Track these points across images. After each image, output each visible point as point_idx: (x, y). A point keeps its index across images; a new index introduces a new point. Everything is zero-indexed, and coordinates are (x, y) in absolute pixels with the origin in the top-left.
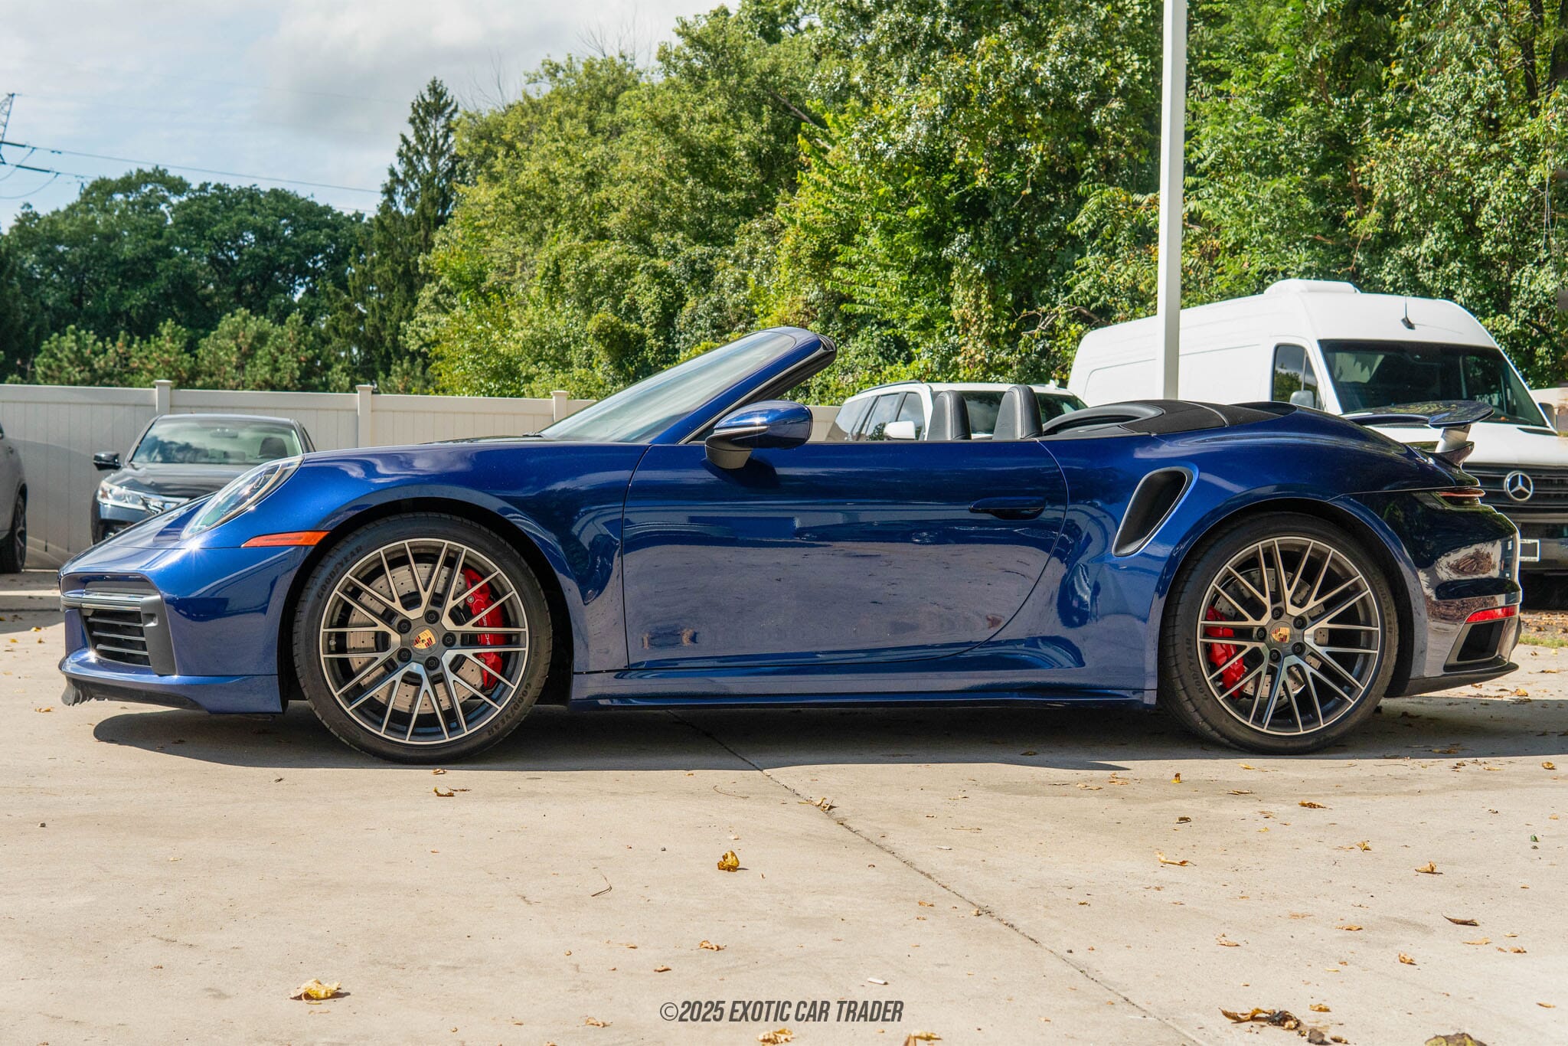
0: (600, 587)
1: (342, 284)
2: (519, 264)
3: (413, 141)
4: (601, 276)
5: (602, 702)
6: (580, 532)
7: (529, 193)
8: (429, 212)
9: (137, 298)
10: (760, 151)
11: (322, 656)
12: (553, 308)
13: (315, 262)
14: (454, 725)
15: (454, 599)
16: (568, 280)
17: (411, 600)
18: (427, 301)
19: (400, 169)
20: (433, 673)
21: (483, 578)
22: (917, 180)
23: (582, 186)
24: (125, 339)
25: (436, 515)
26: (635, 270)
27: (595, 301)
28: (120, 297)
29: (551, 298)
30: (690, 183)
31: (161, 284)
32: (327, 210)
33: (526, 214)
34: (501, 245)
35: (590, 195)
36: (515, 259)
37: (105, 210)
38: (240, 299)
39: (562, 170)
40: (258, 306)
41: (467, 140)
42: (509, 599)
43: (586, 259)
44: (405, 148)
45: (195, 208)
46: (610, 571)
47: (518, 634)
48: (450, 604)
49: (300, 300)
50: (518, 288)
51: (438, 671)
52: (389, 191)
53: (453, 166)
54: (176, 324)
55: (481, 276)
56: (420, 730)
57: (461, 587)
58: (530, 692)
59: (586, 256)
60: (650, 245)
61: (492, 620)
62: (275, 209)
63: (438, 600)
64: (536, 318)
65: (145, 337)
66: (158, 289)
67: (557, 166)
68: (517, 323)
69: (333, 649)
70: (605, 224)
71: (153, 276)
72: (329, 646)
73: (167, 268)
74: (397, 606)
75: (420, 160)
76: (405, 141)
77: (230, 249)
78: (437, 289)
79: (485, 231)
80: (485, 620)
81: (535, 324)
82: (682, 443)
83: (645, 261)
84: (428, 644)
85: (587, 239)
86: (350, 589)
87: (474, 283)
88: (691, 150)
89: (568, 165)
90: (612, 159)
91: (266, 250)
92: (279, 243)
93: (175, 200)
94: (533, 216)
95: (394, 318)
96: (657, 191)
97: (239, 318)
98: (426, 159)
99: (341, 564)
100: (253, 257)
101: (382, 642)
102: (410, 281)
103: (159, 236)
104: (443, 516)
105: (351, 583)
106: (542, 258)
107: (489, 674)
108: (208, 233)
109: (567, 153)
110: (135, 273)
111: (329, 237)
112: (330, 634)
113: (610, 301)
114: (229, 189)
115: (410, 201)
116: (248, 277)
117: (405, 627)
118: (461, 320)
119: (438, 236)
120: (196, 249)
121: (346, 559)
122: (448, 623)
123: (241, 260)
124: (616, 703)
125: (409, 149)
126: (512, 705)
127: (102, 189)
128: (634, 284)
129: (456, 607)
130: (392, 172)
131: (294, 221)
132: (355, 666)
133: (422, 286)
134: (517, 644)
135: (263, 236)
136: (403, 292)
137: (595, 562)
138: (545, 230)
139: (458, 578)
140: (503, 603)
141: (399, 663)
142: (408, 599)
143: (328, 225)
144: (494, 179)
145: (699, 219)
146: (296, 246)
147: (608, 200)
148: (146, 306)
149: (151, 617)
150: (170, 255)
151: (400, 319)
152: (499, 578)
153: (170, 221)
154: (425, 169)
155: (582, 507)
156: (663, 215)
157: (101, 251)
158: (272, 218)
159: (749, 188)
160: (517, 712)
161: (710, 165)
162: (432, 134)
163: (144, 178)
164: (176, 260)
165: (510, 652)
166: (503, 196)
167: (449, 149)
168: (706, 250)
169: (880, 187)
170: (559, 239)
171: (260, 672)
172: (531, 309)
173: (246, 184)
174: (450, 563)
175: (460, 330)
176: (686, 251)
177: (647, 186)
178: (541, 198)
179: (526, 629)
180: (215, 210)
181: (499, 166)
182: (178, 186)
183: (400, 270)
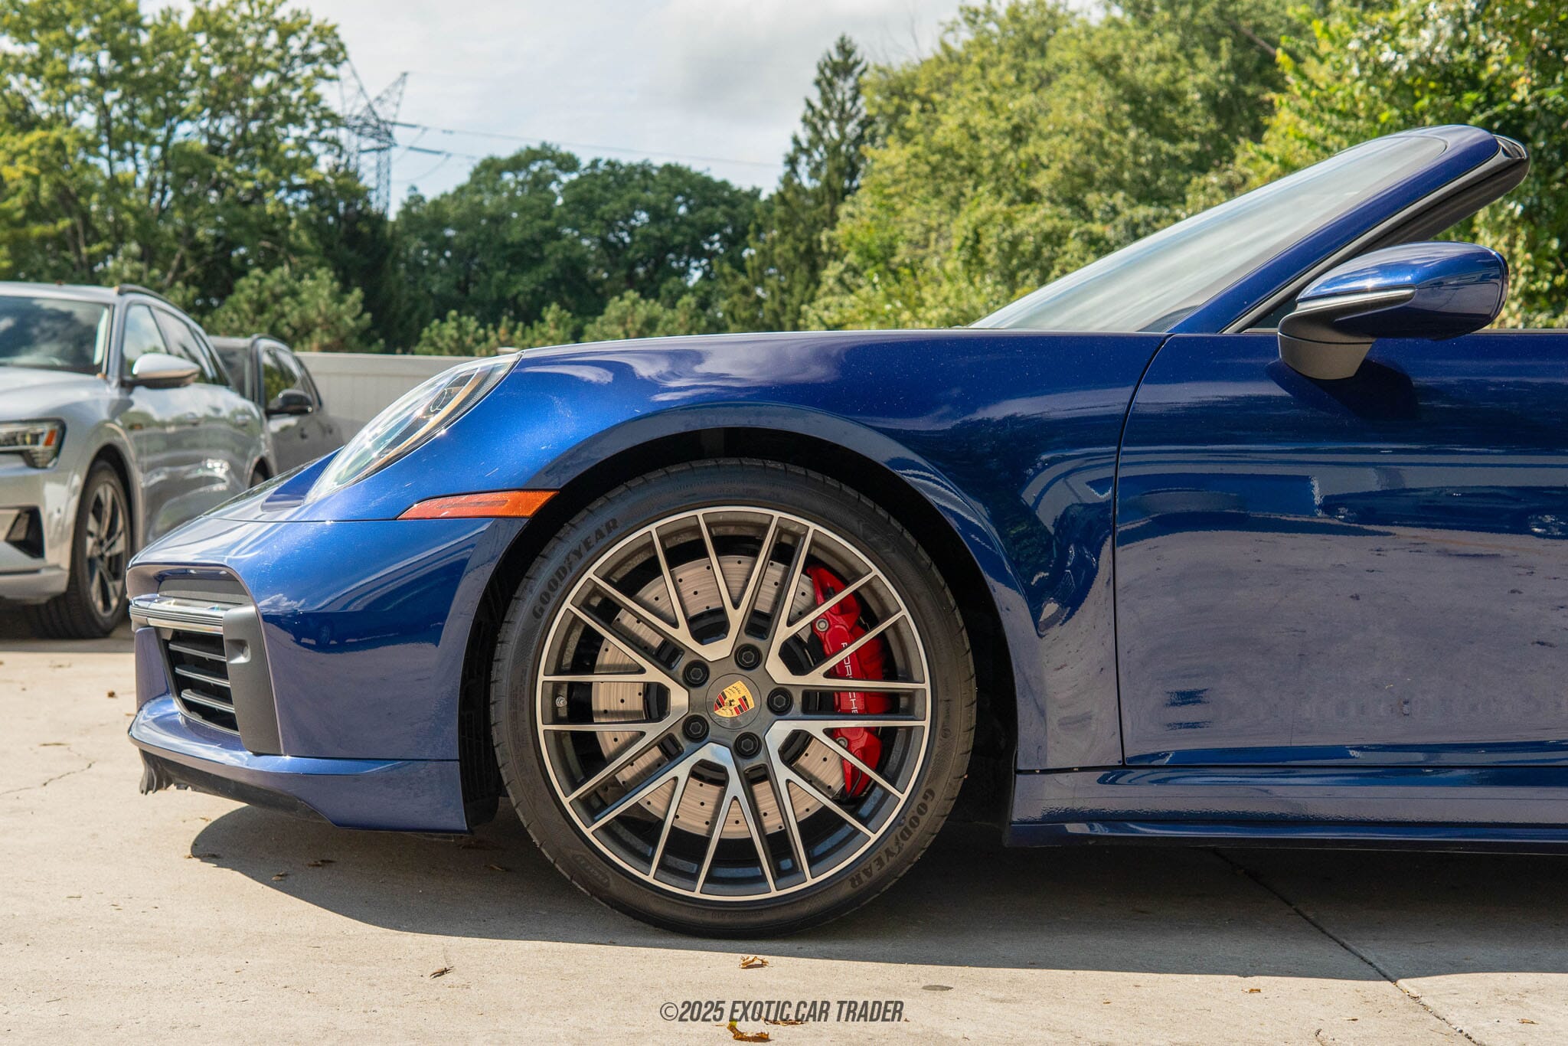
0: (1073, 601)
1: (739, 265)
2: (933, 236)
3: (818, 104)
4: (1027, 246)
5: (1073, 828)
6: (1038, 500)
7: (947, 151)
8: (835, 183)
9: (524, 284)
10: (1217, 95)
11: (541, 728)
12: (972, 283)
13: (712, 243)
14: (786, 864)
15: (790, 623)
16: (989, 250)
17: (708, 626)
18: (831, 282)
19: (805, 135)
20: (748, 764)
21: (847, 584)
22: (1431, 100)
23: (1008, 142)
24: (507, 326)
25: (758, 463)
26: (1067, 237)
27: (1021, 275)
28: (507, 282)
29: (970, 271)
30: (1132, 134)
31: (548, 270)
32: (724, 185)
33: (942, 177)
34: (913, 216)
35: (1016, 151)
36: (929, 230)
37: (495, 192)
38: (631, 281)
39: (984, 124)
40: (648, 290)
41: (878, 99)
42: (895, 626)
43: (1011, 225)
44: (809, 113)
45: (585, 186)
46: (1093, 572)
47: (911, 695)
48: (782, 633)
49: (695, 285)
50: (933, 263)
51: (757, 761)
52: (792, 162)
53: (862, 132)
54: (561, 309)
55: (890, 249)
56: (723, 872)
57: (806, 601)
58: (931, 805)
59: (1009, 221)
60: (1085, 208)
61: (862, 666)
62: (668, 186)
63: (760, 624)
64: (953, 295)
65: (529, 323)
66: (546, 274)
67: (980, 119)
68: (930, 301)
69: (563, 713)
70: (1033, 184)
71: (541, 261)
72: (555, 709)
73: (555, 251)
74: (682, 634)
75: (825, 126)
76: (810, 105)
77: (622, 229)
78: (842, 267)
79: (896, 199)
80: (848, 666)
81: (951, 302)
82: (1229, 331)
83: (1080, 226)
84: (739, 709)
85: (1011, 203)
86: (596, 602)
87: (881, 257)
88: (1134, 95)
89: (991, 117)
90: (1040, 111)
91: (659, 230)
92: (673, 222)
93: (565, 178)
94: (950, 178)
95: (795, 302)
96: (1094, 144)
97: (627, 303)
98: (832, 125)
99: (578, 553)
100: (646, 238)
101: (655, 701)
102: (812, 260)
103: (547, 216)
104: (771, 464)
105: (596, 591)
106: (960, 227)
107: (854, 769)
108: (598, 213)
109: (991, 105)
110: (522, 257)
111: (726, 214)
112: (557, 686)
113: (1037, 272)
114: (621, 167)
115: (815, 173)
116: (640, 260)
117: (697, 675)
118: (868, 301)
119: (843, 209)
120: (587, 230)
121: (587, 544)
122: (777, 670)
123: (633, 242)
124: (1100, 830)
125: (814, 114)
126: (899, 830)
127: (490, 169)
128: (1065, 253)
129: (796, 638)
130: (796, 141)
131: (688, 197)
132: (608, 746)
133: (825, 267)
134: (909, 712)
135: (657, 215)
136: (805, 273)
137: (1064, 555)
138: (962, 194)
139: (799, 584)
140: (882, 634)
141: (685, 744)
142: (704, 623)
143: (725, 202)
144: (906, 137)
145: (1143, 176)
146: (691, 225)
147: (1037, 157)
148: (534, 292)
149: (240, 645)
150: (559, 237)
151: (802, 303)
152: (876, 584)
153: (560, 201)
154: (831, 137)
155: (1045, 451)
156: (1101, 172)
157: (489, 235)
158: (666, 195)
159: (1204, 139)
160: (907, 844)
161: (1156, 112)
162: (839, 97)
163: (533, 155)
164: (565, 242)
165: (895, 729)
166: (916, 156)
167: (859, 111)
168: (1152, 211)
169: (1382, 111)
170: (979, 204)
171: (426, 755)
172: (946, 287)
173: (636, 159)
174: (783, 553)
175: (865, 311)
176: (1127, 213)
177: (1082, 139)
178: (959, 157)
179: (927, 686)
180: (606, 187)
181: (911, 123)
182: (568, 163)
183: (802, 248)
